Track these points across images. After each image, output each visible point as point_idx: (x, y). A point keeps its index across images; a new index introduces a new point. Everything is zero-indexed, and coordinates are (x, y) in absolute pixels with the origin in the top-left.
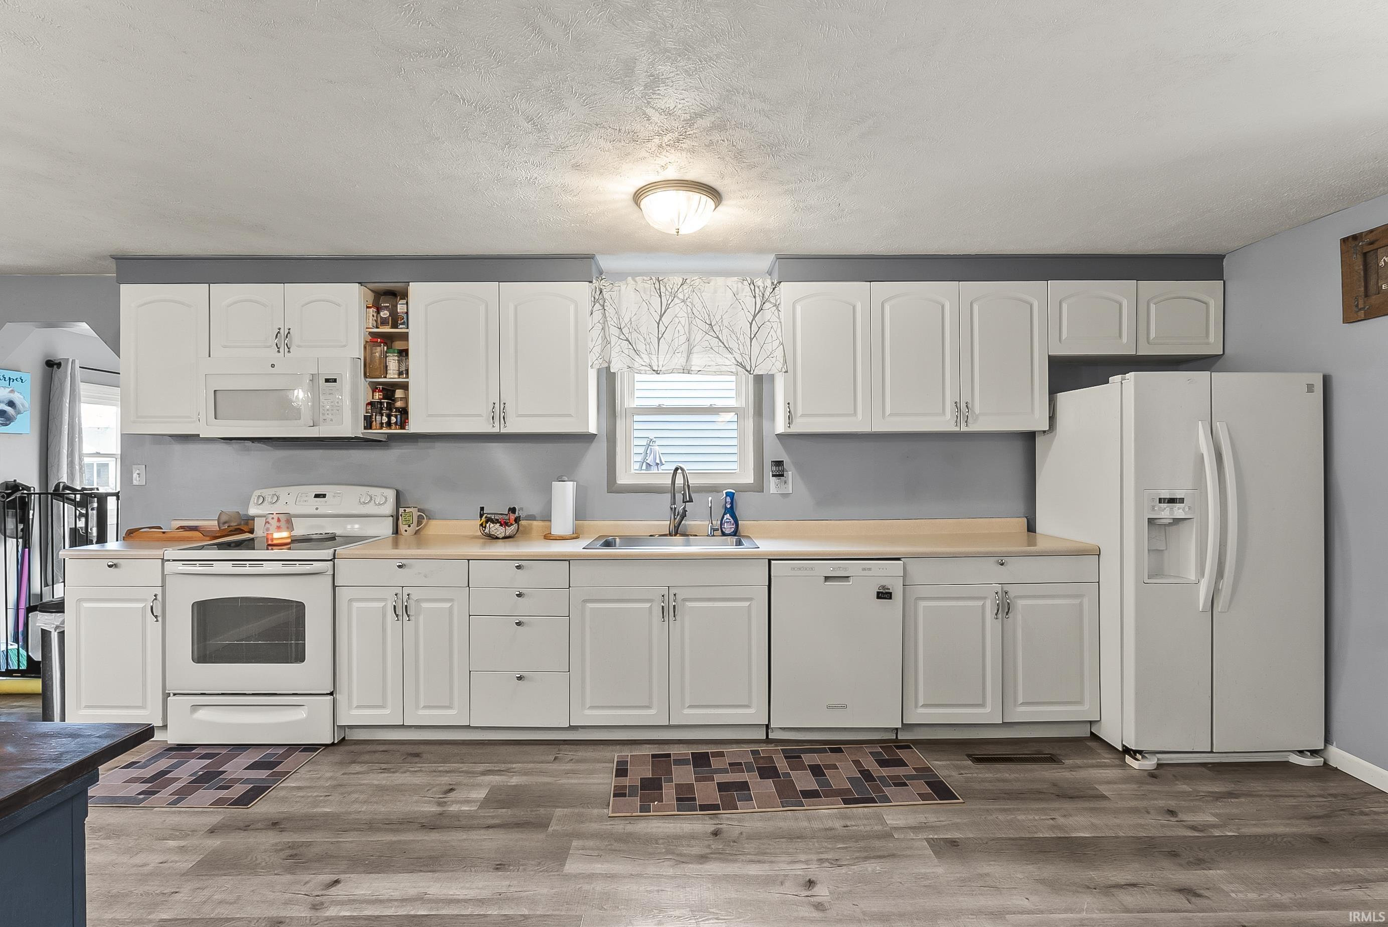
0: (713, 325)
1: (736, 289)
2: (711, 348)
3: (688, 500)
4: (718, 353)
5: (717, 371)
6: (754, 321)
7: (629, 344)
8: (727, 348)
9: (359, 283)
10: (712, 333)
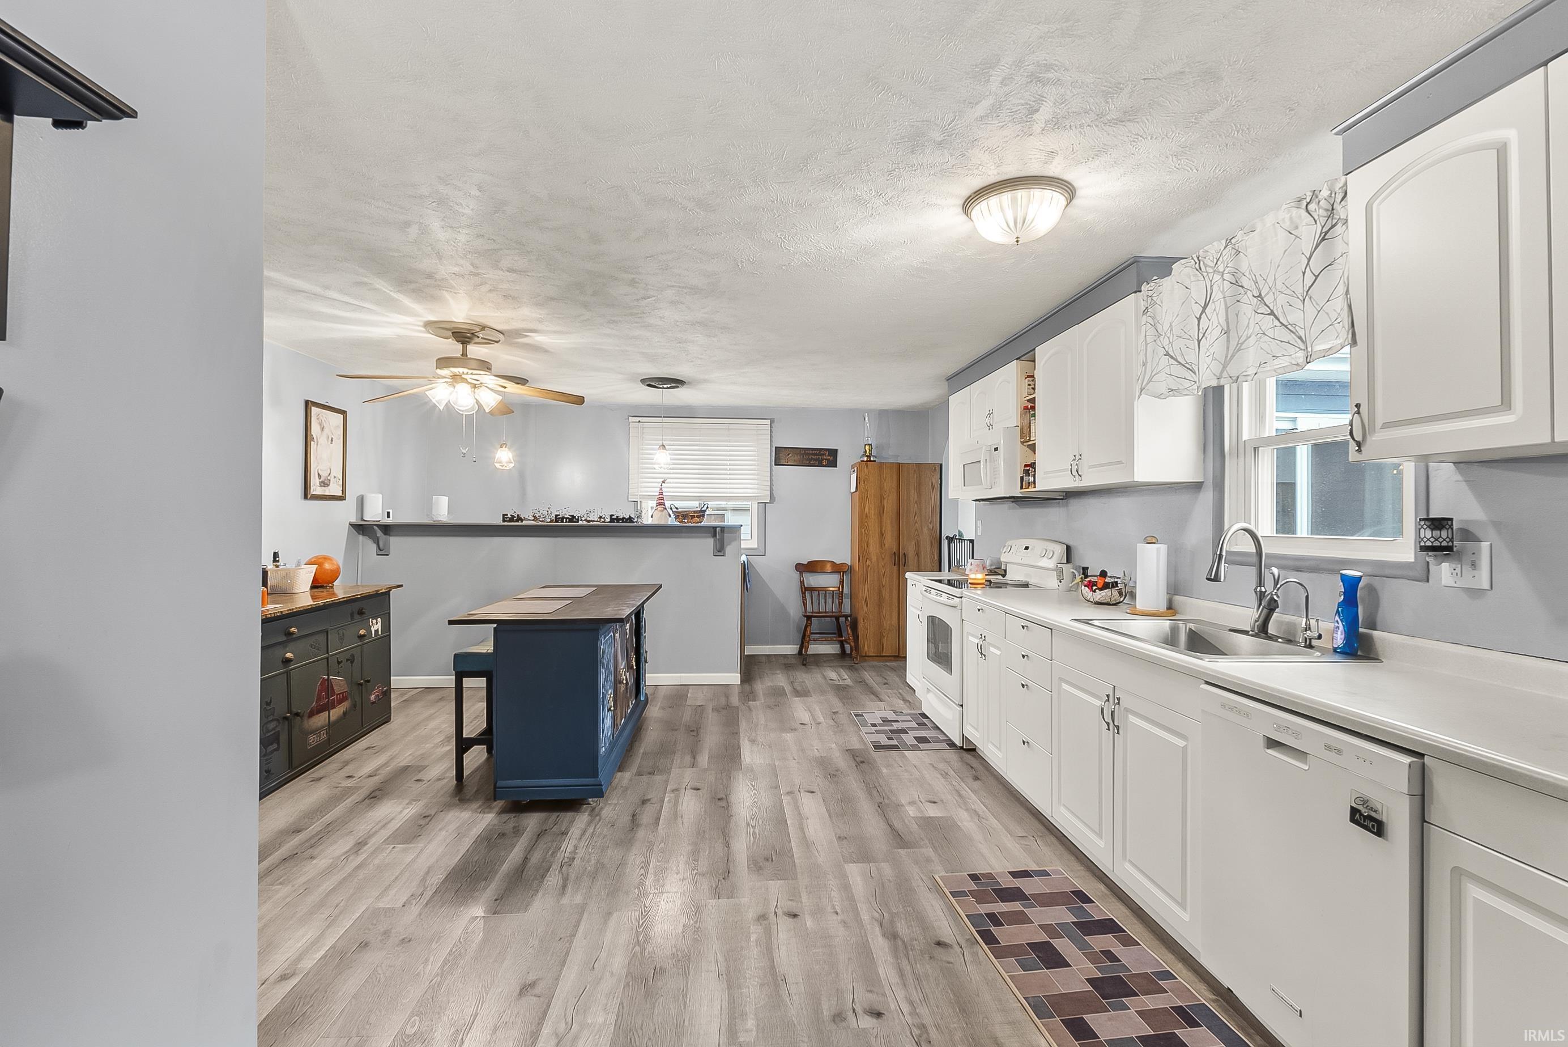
0: (1263, 296)
1: (1288, 223)
2: (1264, 334)
3: (1212, 577)
4: (1274, 339)
5: (1277, 369)
6: (1308, 268)
7: (1170, 359)
8: (1285, 326)
9: (1017, 359)
10: (1263, 309)
